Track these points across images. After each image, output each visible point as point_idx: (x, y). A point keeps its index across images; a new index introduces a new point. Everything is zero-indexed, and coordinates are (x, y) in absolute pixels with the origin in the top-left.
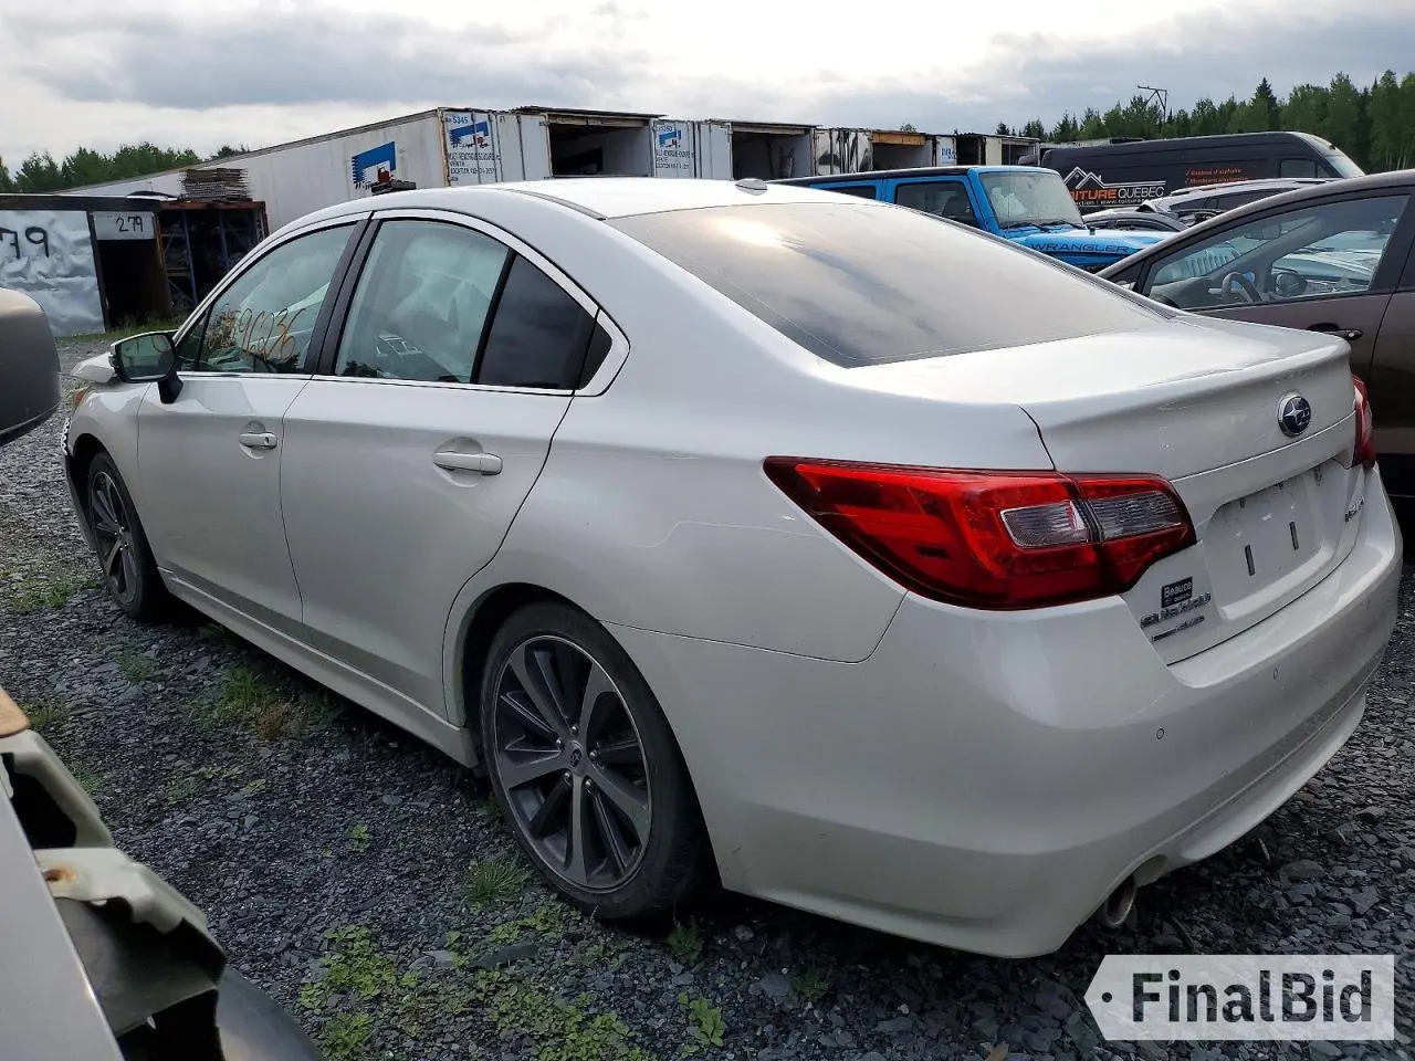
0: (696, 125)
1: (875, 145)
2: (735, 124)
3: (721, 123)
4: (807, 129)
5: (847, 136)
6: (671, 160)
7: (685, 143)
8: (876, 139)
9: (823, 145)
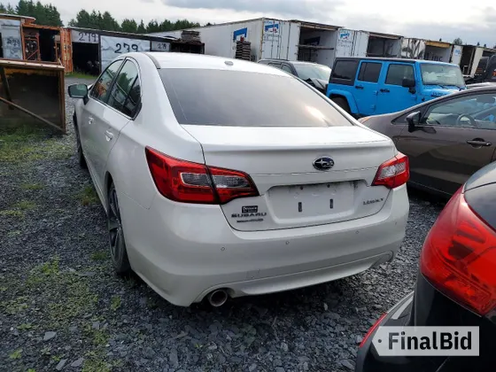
0: (356, 32)
1: (427, 46)
2: (371, 33)
3: (366, 32)
4: (400, 37)
5: (416, 41)
6: (344, 43)
7: (350, 38)
8: (428, 44)
9: (405, 44)
